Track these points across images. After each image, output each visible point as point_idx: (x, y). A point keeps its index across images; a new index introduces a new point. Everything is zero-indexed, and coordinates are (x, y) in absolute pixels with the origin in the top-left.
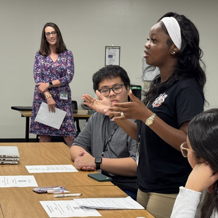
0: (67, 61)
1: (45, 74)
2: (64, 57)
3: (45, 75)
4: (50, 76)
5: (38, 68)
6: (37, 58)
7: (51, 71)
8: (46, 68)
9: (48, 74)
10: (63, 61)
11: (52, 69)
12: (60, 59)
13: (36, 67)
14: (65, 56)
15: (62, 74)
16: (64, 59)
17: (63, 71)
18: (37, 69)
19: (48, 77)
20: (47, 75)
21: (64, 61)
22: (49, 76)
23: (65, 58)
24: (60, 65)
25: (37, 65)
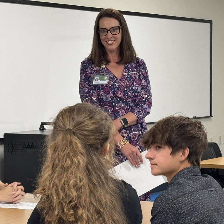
0: (139, 76)
1: (104, 100)
2: (134, 71)
3: (104, 102)
4: (114, 104)
5: (92, 89)
6: (85, 71)
7: (114, 94)
8: (106, 89)
9: (110, 99)
10: (133, 77)
11: (116, 89)
12: (128, 74)
13: (88, 88)
14: (135, 68)
15: (135, 100)
16: (134, 74)
17: (136, 94)
18: (91, 92)
19: (110, 106)
20: (109, 102)
21: (135, 77)
22: (112, 103)
23: (136, 72)
24: (130, 84)
25: (88, 85)
